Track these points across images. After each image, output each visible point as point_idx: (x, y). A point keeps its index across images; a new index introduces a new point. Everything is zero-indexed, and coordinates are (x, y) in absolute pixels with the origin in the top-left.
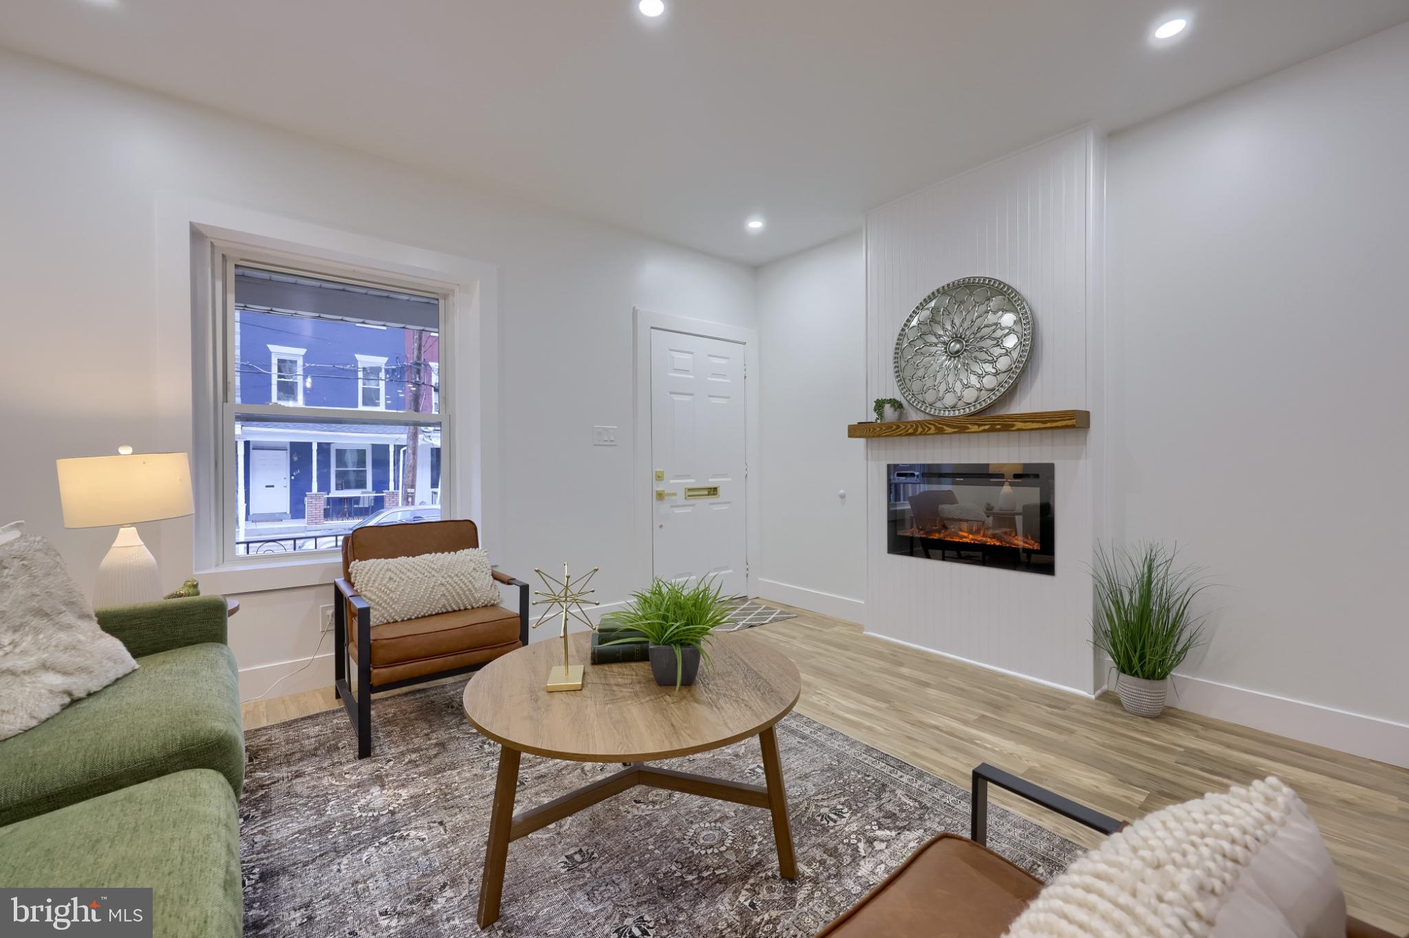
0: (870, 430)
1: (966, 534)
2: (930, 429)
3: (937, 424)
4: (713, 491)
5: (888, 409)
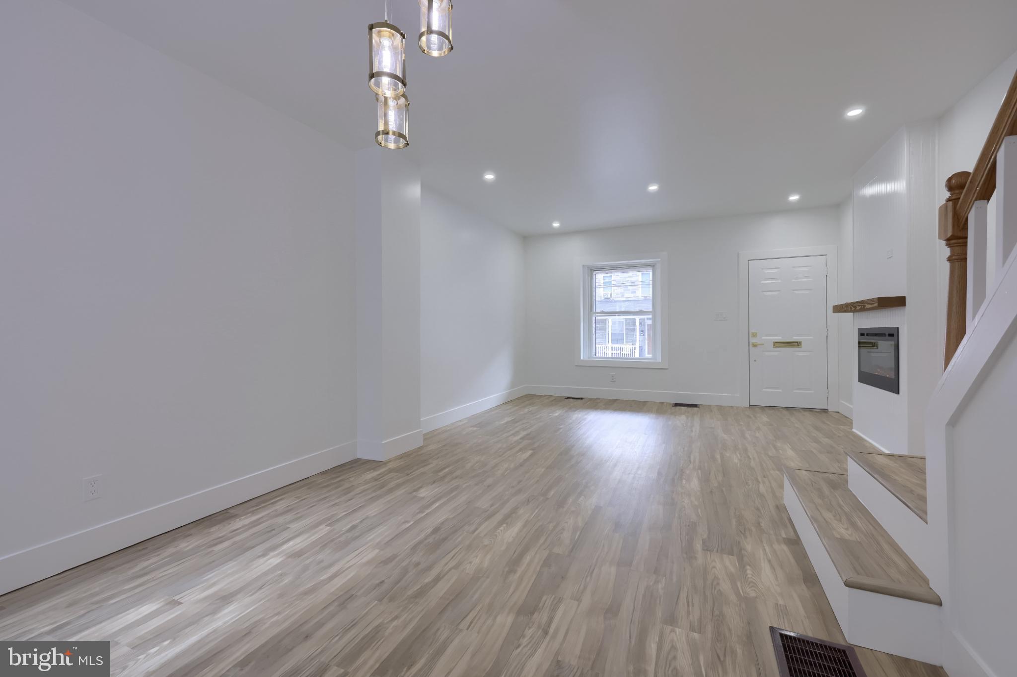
4: (796, 344)
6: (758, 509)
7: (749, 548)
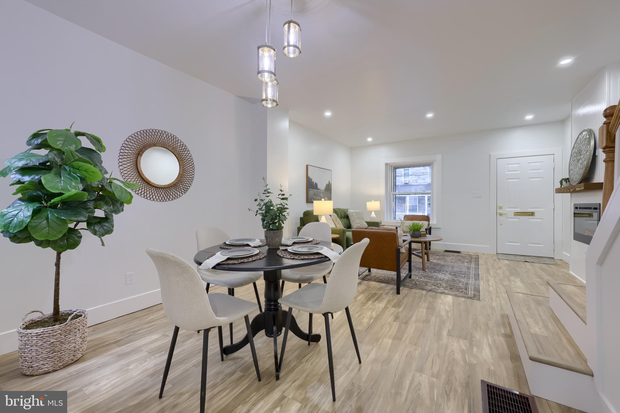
0: (560, 190)
4: (531, 214)
5: (564, 183)
6: (489, 316)
7: (478, 337)
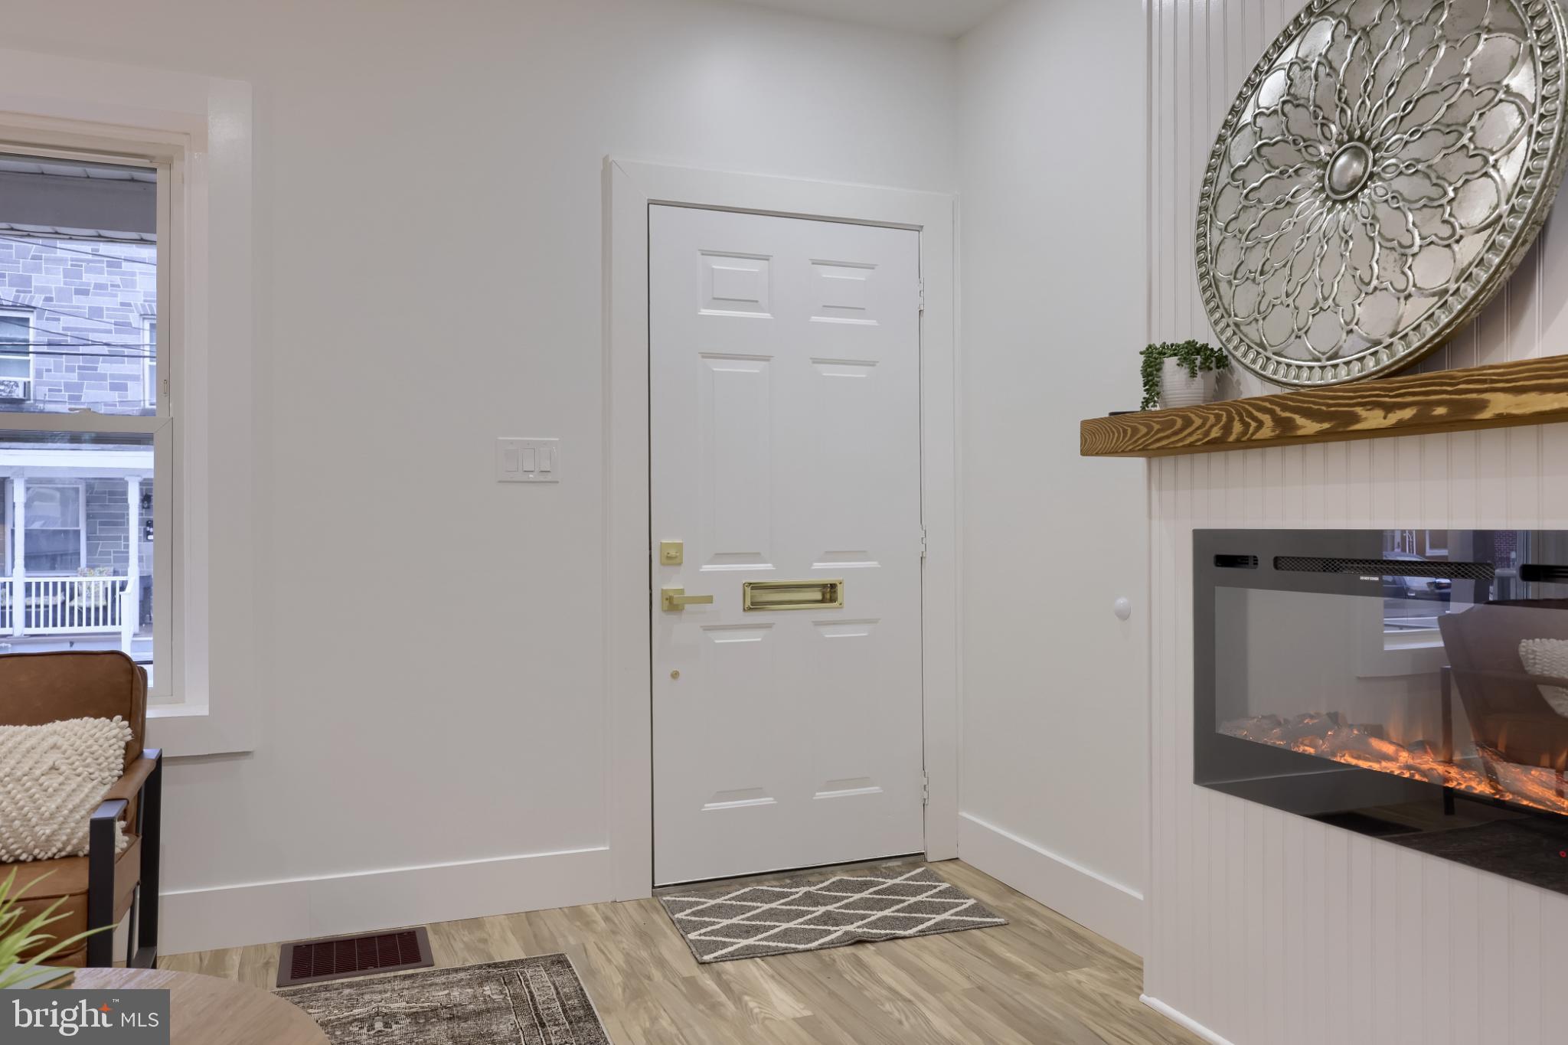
0: (1125, 432)
1: (1389, 749)
2: (1260, 424)
3: (1278, 409)
4: (829, 592)
5: (1173, 372)
